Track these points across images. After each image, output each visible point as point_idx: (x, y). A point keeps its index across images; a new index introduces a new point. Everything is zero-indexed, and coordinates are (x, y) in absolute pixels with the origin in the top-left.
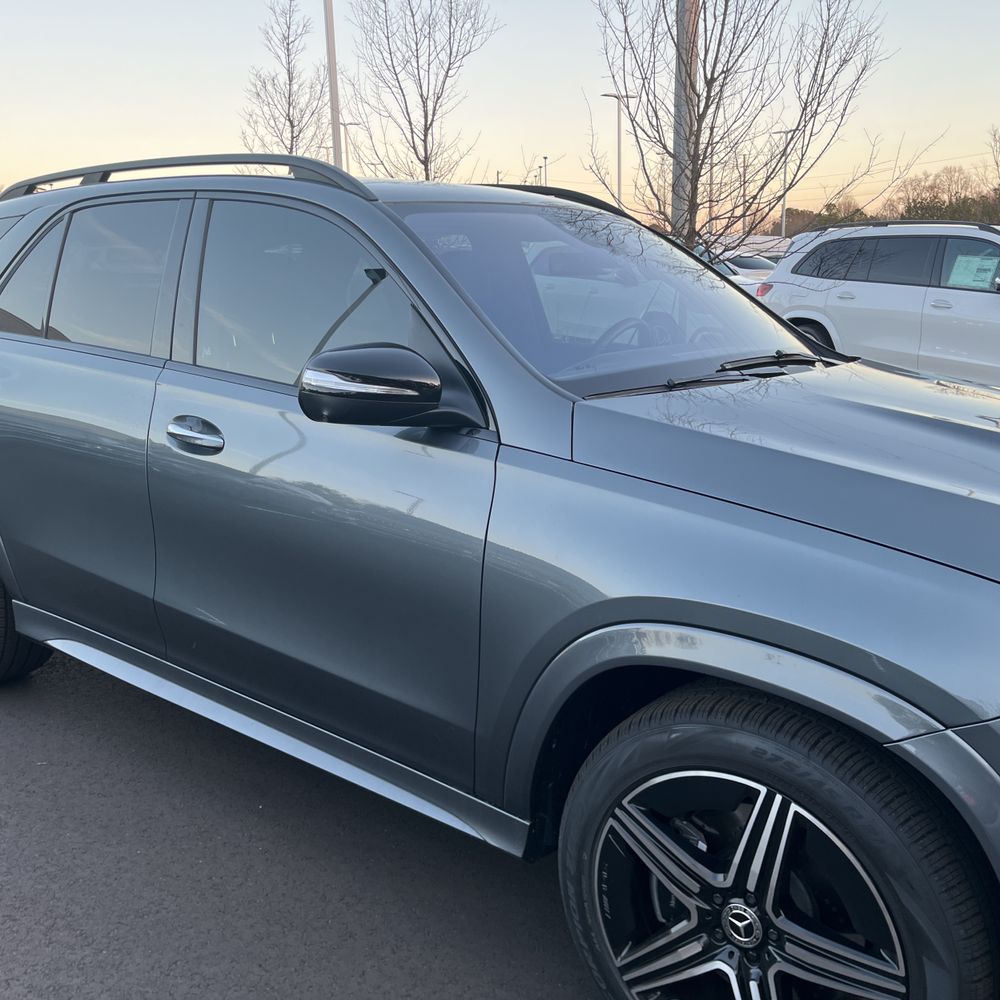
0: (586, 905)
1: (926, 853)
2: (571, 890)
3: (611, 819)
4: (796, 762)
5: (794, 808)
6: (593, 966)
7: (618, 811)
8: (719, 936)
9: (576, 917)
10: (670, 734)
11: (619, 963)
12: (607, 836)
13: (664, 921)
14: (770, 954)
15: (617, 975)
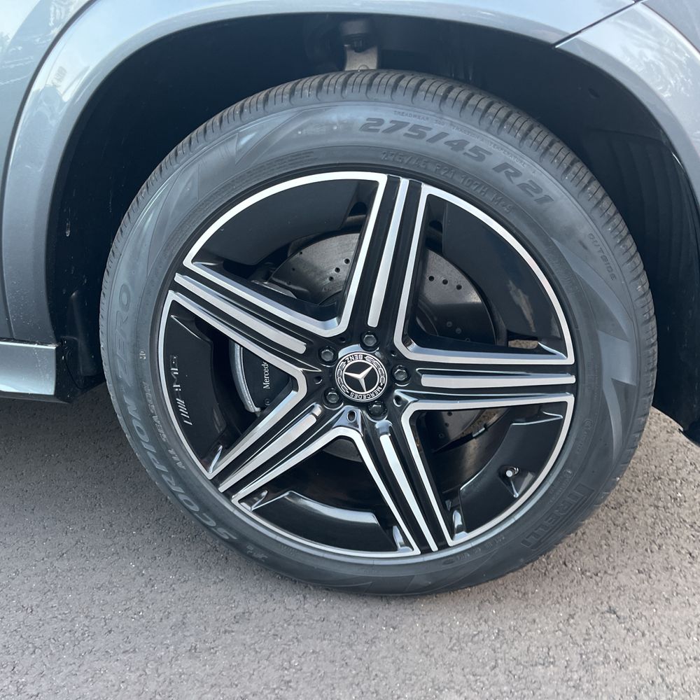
0: (155, 418)
1: (595, 202)
2: (132, 408)
3: (171, 292)
4: (424, 123)
5: (427, 190)
6: (179, 489)
7: (179, 279)
8: (333, 400)
9: (145, 438)
10: (239, 140)
11: (211, 475)
12: (169, 319)
13: (257, 409)
14: (398, 399)
15: (211, 490)
